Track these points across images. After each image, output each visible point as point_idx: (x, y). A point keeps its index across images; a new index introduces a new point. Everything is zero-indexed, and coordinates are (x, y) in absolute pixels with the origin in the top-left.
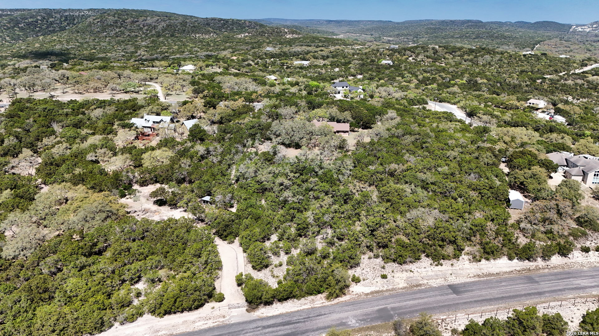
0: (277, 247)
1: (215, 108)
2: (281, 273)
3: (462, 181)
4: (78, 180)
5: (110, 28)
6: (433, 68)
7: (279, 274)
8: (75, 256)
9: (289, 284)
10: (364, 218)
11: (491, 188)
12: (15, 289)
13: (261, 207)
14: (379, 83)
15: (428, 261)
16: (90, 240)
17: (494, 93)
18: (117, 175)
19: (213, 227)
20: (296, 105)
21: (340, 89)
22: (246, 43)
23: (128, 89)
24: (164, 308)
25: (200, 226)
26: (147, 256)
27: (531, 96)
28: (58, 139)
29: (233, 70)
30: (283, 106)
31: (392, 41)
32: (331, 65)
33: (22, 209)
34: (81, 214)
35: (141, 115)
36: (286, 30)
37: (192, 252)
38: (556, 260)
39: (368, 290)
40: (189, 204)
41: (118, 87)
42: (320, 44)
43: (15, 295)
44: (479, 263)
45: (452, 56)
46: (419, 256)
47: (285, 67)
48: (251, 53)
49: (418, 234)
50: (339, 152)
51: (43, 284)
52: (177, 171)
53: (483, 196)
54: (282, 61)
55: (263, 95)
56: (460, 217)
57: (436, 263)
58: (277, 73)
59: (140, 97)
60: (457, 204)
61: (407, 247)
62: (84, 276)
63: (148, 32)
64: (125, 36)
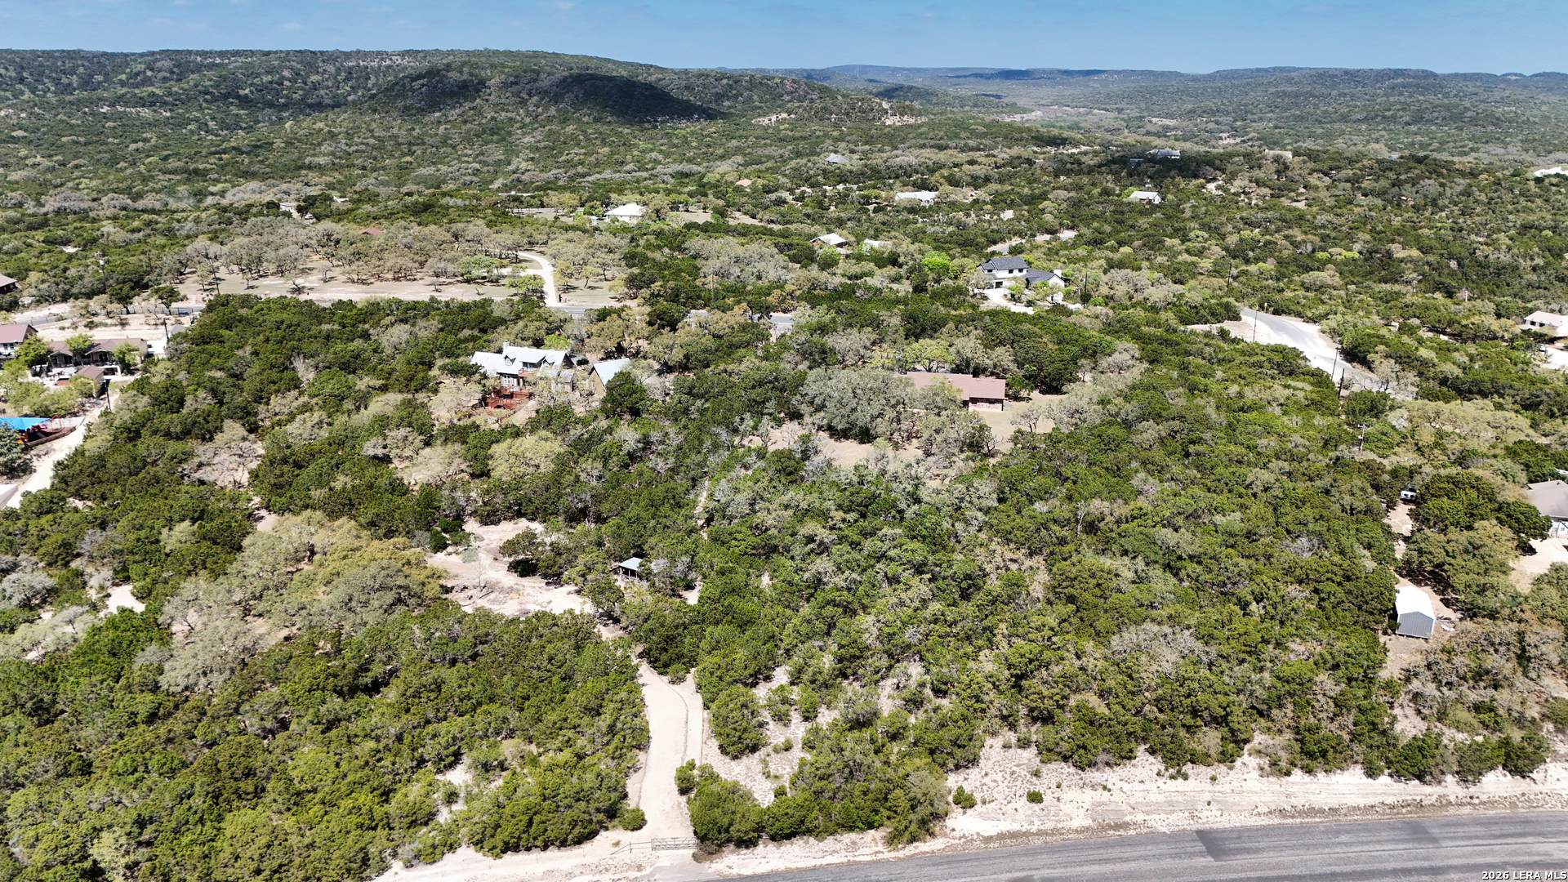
0: (785, 701)
1: (674, 329)
2: (785, 767)
3: (1271, 556)
4: (341, 506)
5: (449, 102)
6: (1270, 214)
7: (781, 772)
8: (318, 694)
9: (800, 801)
10: (1005, 644)
11: (1348, 578)
12: (185, 765)
13: (758, 592)
14: (1116, 256)
15: (1155, 764)
16: (353, 657)
17: (1438, 287)
18: (430, 496)
19: (639, 640)
20: (876, 324)
21: (1002, 274)
22: (781, 140)
23: (476, 273)
24: (502, 836)
25: (608, 633)
26: (480, 704)
27: (1540, 303)
28: (304, 399)
29: (738, 214)
30: (840, 329)
31: (1175, 129)
32: (993, 203)
33: (213, 571)
34: (340, 592)
35: (496, 345)
36: (885, 105)
37: (583, 700)
38: (1497, 783)
39: (991, 828)
40: (589, 577)
41: (451, 268)
42: (971, 143)
43: (181, 782)
44: (1284, 779)
45: (1327, 180)
46: (1131, 751)
47: (871, 207)
48: (787, 169)
49: (1133, 693)
50: (967, 459)
51: (242, 759)
52: (568, 490)
53: (1323, 600)
54: (865, 192)
55: (798, 293)
56: (1250, 653)
57: (1171, 771)
58: (850, 224)
59: (498, 296)
60: (1245, 619)
61: (1101, 725)
62: (333, 746)
63: (540, 110)
64: (484, 121)
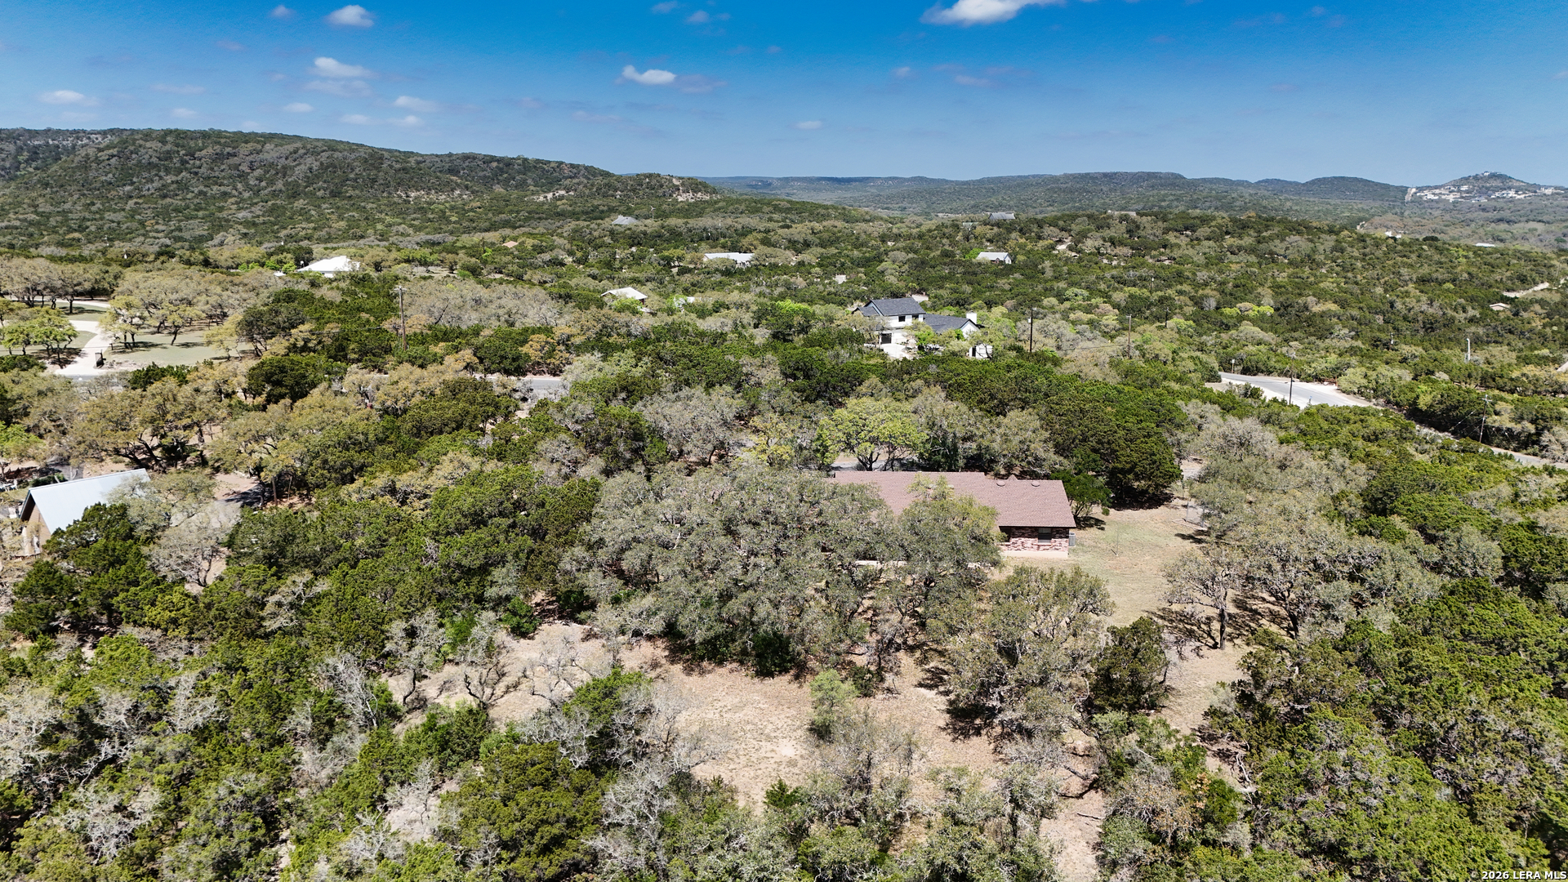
5: (146, 175)
6: (1143, 273)
20: (737, 381)
21: (891, 322)
22: (558, 214)
30: (667, 387)
32: (820, 265)
36: (675, 185)
42: (776, 214)
45: (1186, 239)
47: (675, 269)
48: (566, 230)
54: (666, 254)
55: (577, 340)
58: (649, 283)
63: (263, 184)
64: (190, 196)
